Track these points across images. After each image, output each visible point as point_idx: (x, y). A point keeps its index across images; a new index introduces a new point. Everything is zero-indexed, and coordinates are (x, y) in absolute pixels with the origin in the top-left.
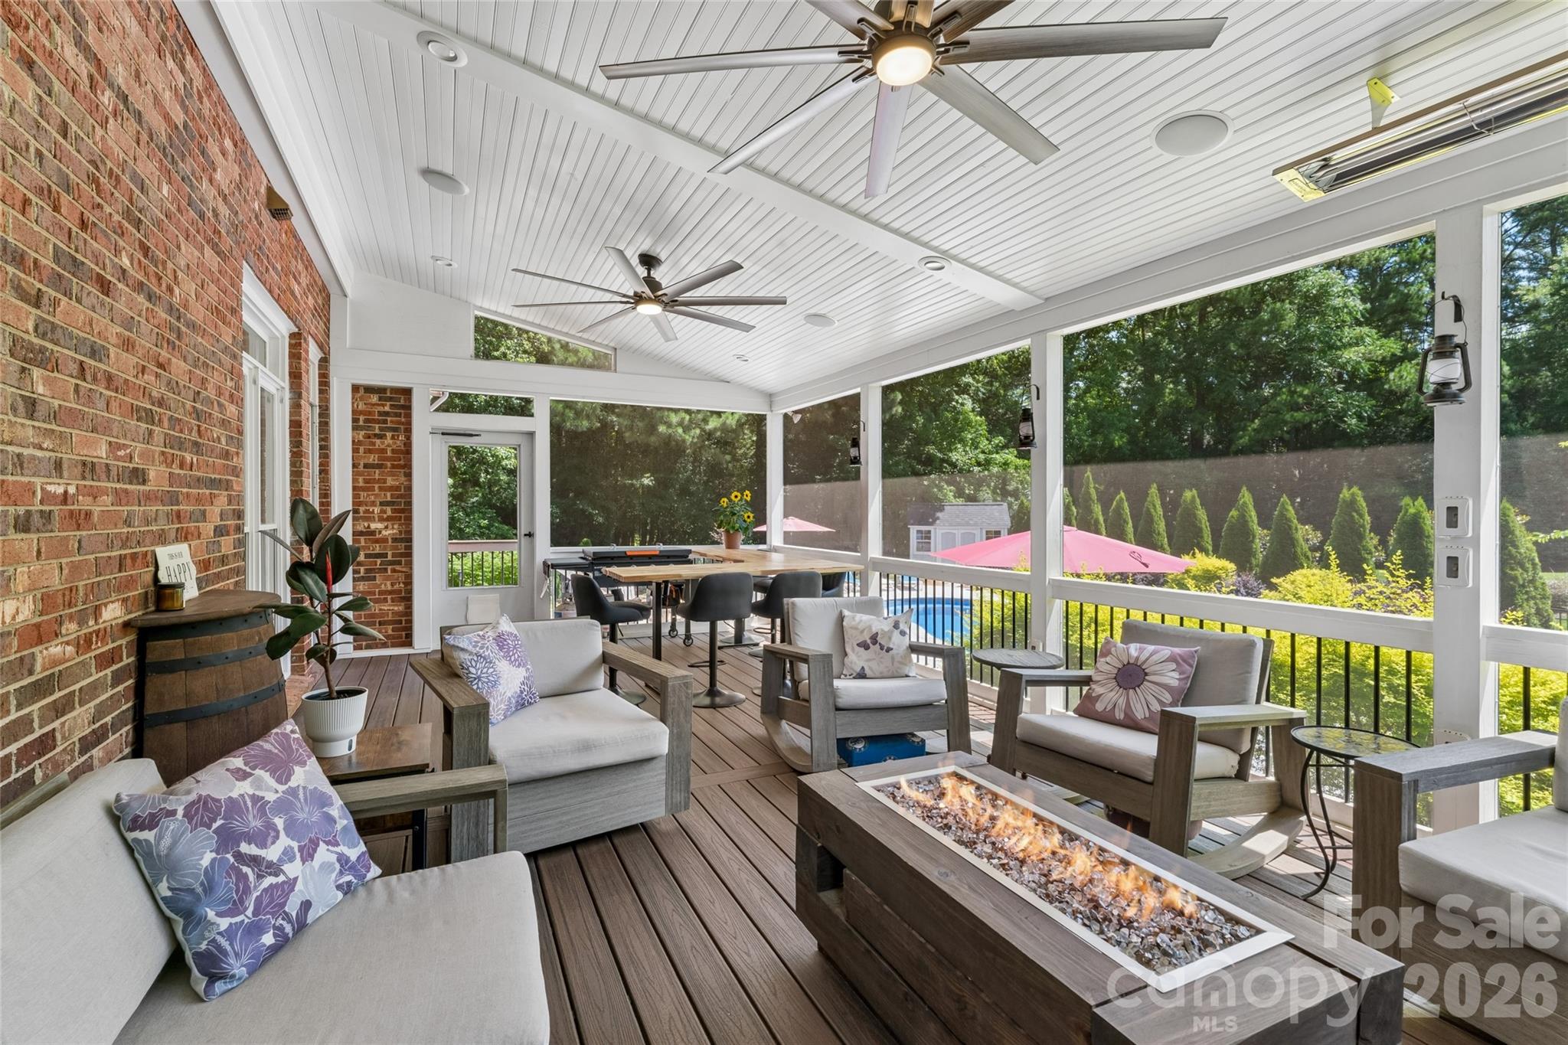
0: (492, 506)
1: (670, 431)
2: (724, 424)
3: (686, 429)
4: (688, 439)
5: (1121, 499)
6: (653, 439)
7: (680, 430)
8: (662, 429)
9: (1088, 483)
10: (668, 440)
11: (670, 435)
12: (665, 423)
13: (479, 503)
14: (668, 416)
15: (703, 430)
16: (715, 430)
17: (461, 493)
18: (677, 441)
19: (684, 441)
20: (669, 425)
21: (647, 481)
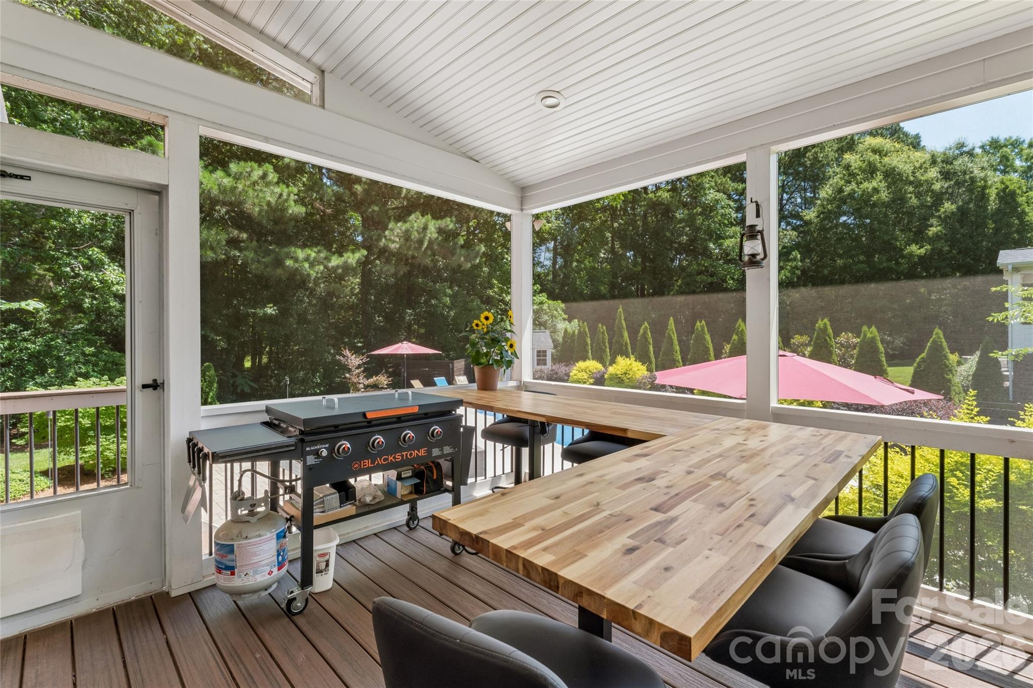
0: (99, 333)
1: (297, 265)
2: (346, 262)
3: (312, 265)
4: (313, 274)
5: (646, 328)
6: (279, 271)
7: (306, 265)
8: (289, 263)
9: (620, 316)
10: (294, 273)
11: (297, 269)
12: (292, 258)
13: (85, 330)
14: (295, 252)
15: (326, 267)
16: (338, 267)
17: (60, 320)
18: (302, 275)
19: (309, 275)
20: (296, 260)
21: (270, 310)
